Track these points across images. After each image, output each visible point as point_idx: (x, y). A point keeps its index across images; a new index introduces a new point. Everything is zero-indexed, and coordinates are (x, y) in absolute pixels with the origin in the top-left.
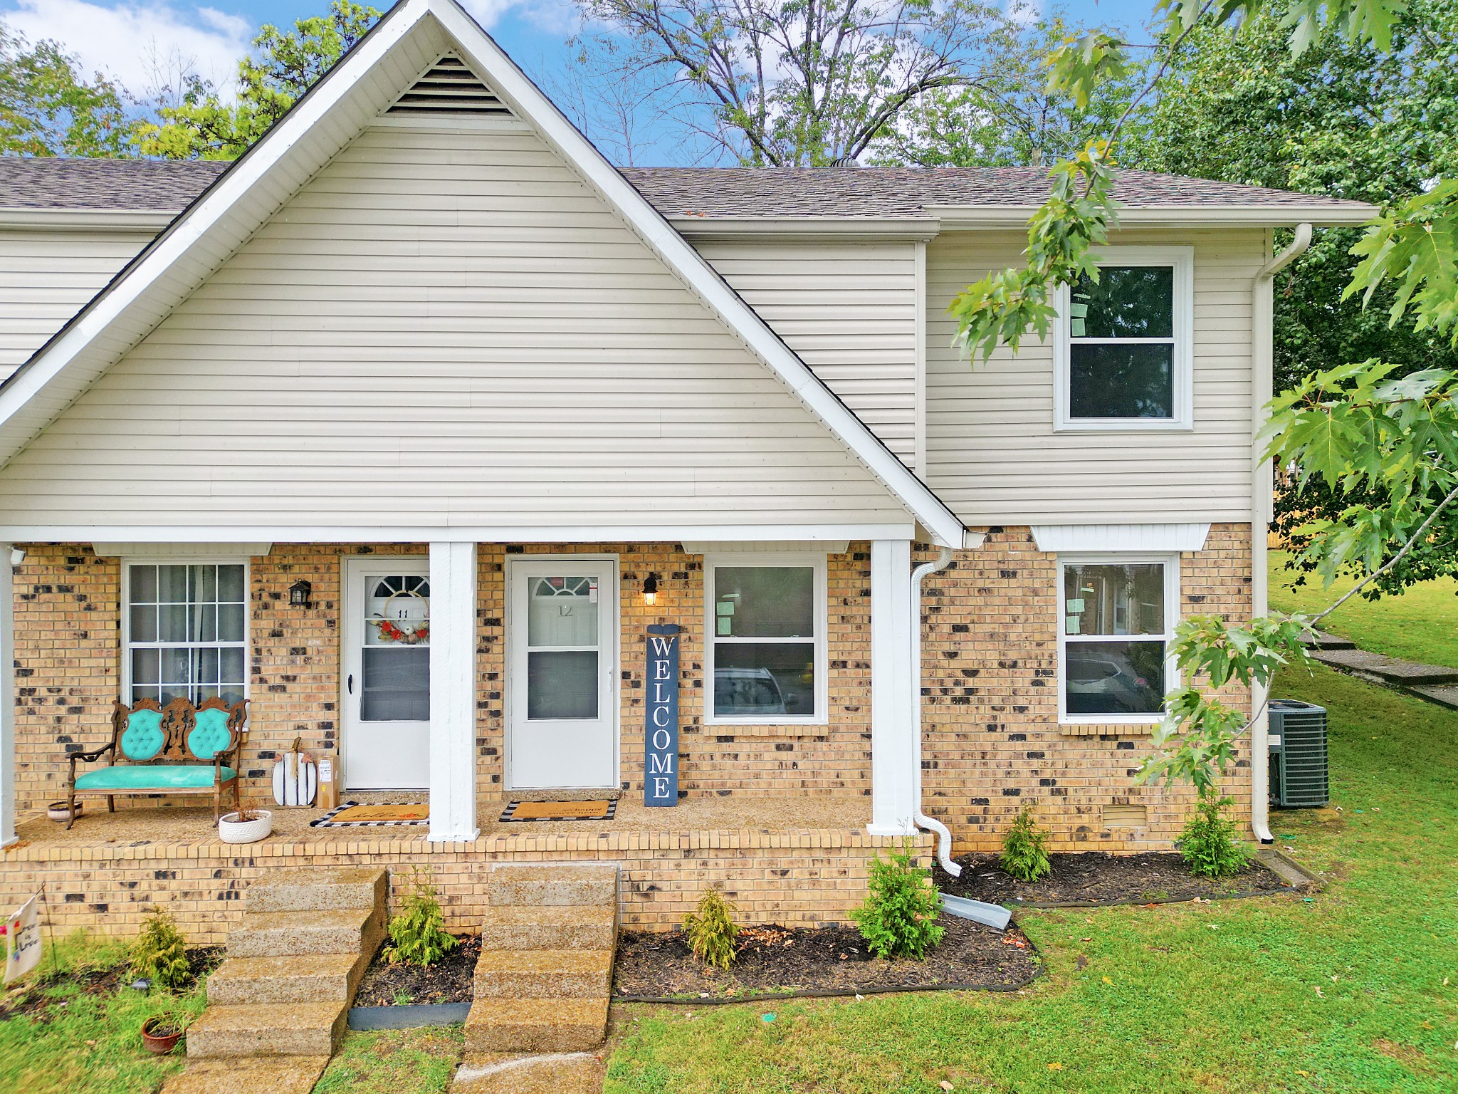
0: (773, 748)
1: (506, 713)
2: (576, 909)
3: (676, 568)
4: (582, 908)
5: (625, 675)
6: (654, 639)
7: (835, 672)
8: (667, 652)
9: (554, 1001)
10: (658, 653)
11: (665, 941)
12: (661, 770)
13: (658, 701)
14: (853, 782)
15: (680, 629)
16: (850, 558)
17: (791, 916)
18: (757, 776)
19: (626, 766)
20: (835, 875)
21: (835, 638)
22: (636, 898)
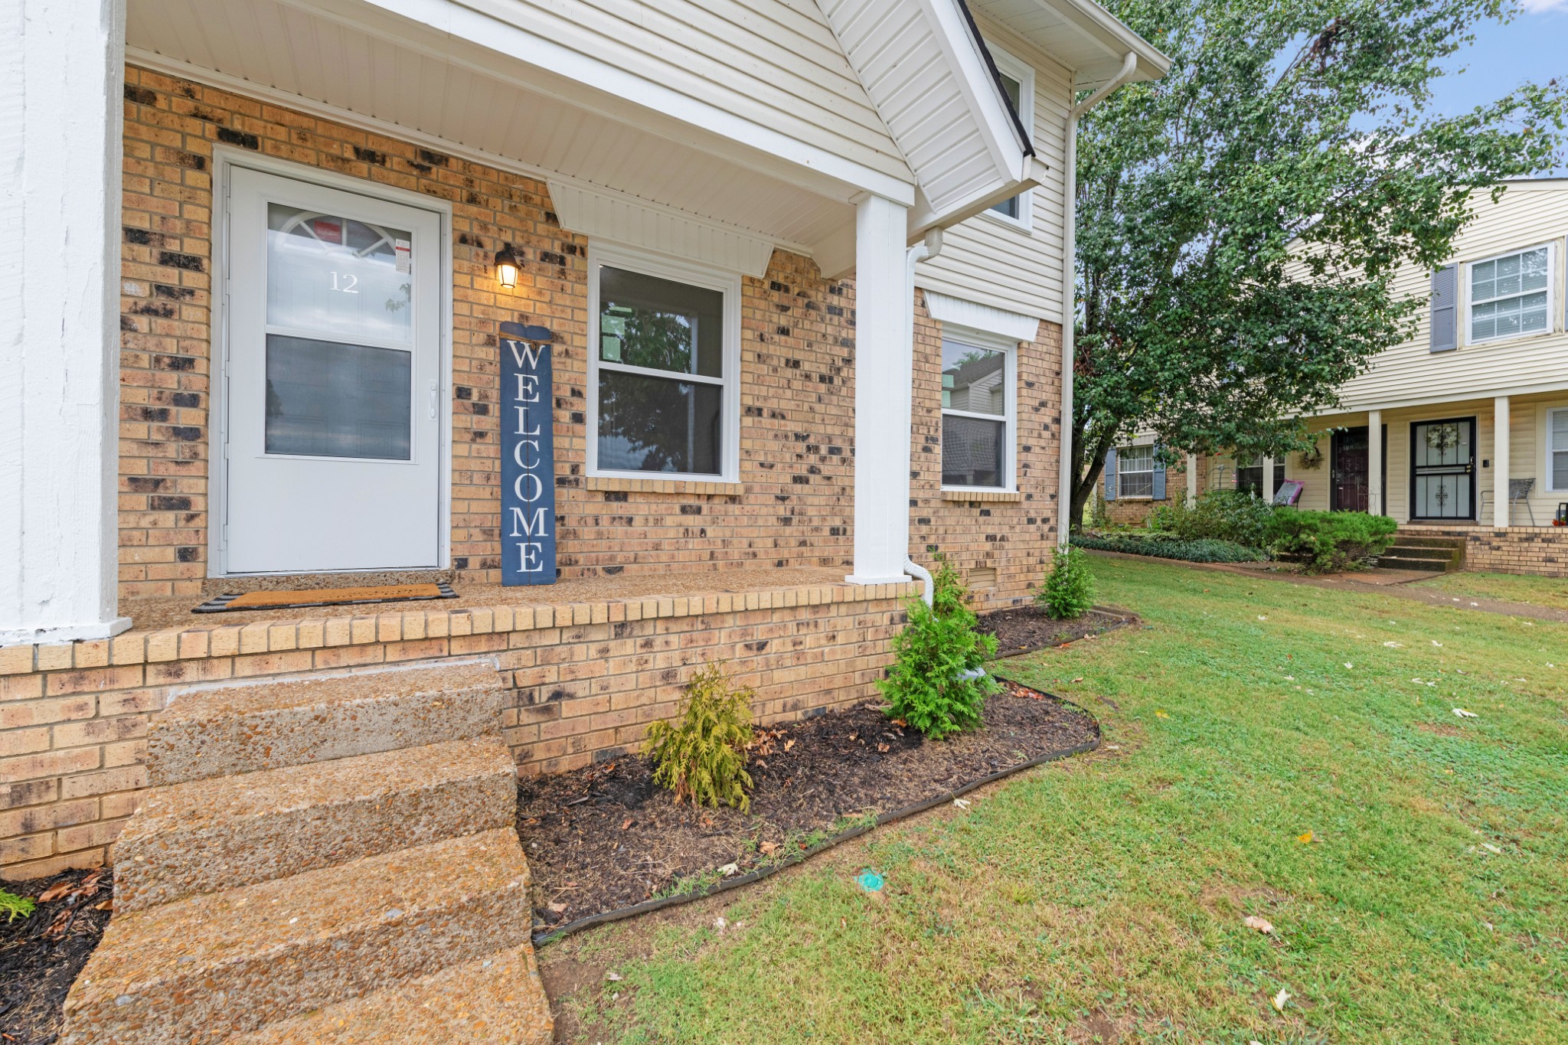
0: (677, 510)
1: (214, 435)
2: (415, 753)
3: (547, 246)
4: (426, 749)
5: (462, 393)
6: (512, 343)
7: (749, 421)
8: (534, 364)
9: (374, 1001)
10: (520, 363)
11: (593, 785)
12: (528, 531)
13: (521, 431)
14: (767, 553)
15: (552, 337)
16: (767, 285)
17: (769, 709)
18: (657, 547)
19: (462, 534)
20: (823, 642)
21: (749, 378)
22: (526, 718)
